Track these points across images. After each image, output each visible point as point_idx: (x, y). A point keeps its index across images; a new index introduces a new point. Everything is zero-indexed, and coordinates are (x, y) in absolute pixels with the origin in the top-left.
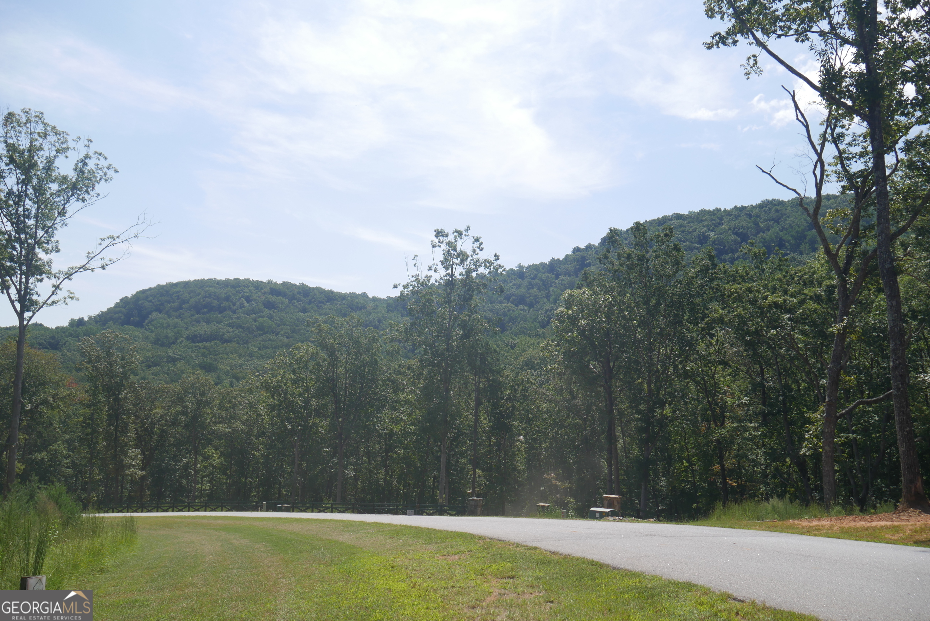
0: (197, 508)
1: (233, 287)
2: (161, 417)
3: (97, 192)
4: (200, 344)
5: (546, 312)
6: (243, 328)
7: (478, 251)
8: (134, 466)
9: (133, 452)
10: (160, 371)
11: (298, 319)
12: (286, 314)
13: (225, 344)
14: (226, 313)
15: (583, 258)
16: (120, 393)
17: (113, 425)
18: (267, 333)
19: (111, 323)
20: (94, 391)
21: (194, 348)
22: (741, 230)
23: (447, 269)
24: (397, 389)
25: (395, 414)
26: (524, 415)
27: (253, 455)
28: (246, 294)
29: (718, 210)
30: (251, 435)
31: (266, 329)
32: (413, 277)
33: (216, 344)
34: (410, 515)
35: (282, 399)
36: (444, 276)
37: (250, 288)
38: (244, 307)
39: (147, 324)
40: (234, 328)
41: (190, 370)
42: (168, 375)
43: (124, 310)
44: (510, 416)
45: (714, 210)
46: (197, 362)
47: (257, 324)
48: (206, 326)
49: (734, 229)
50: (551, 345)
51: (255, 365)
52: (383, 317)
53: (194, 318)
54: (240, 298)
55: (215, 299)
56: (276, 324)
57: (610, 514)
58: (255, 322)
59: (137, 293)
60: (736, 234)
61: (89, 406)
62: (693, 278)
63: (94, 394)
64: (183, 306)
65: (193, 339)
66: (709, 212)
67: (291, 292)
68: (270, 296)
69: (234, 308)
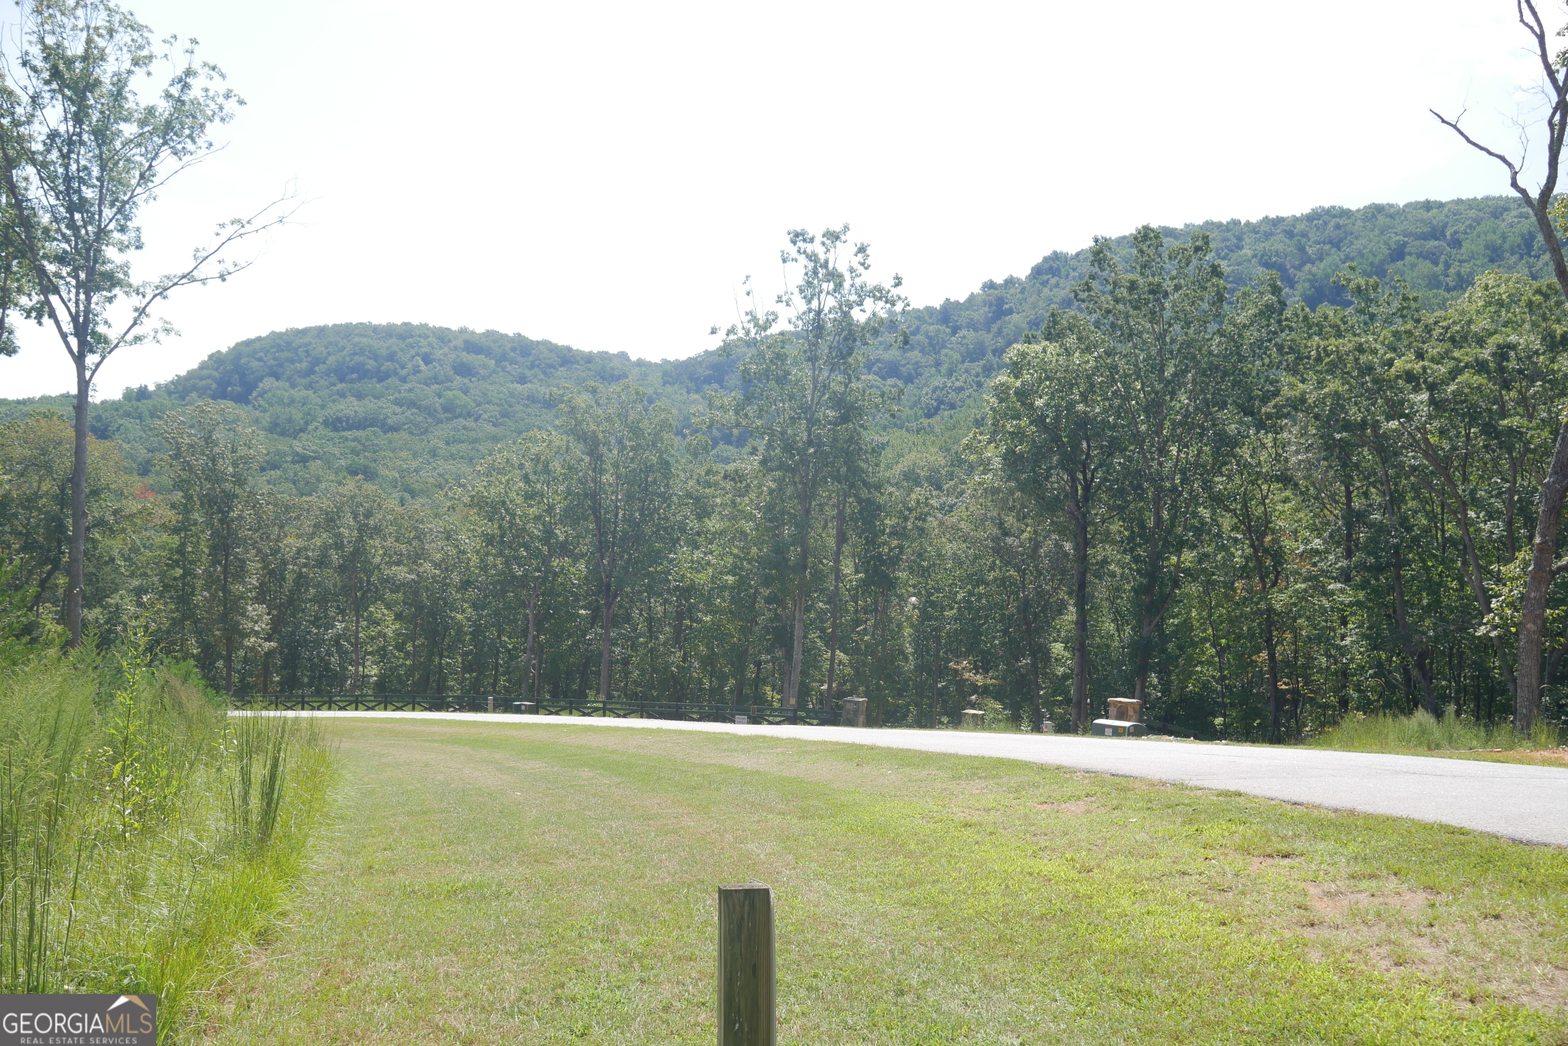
0: (370, 705)
1: (402, 337)
2: (299, 551)
3: (208, 139)
4: (347, 434)
5: (934, 391)
6: (419, 408)
7: (861, 269)
8: (256, 634)
9: (254, 610)
10: (281, 477)
11: (512, 395)
12: (491, 384)
13: (389, 435)
14: (389, 381)
15: (1001, 301)
16: (231, 509)
17: (220, 564)
18: (460, 416)
19: (194, 395)
20: (185, 505)
21: (337, 441)
22: (1274, 259)
23: (809, 302)
24: (703, 513)
25: (697, 554)
26: (915, 561)
27: (452, 618)
28: (424, 350)
29: (1236, 223)
30: (448, 585)
31: (459, 410)
32: (747, 314)
33: (375, 434)
34: (740, 723)
35: (506, 525)
36: (804, 313)
37: (430, 339)
38: (419, 372)
39: (255, 399)
40: (405, 408)
41: (332, 477)
42: (294, 484)
43: (215, 373)
44: (894, 561)
45: (1228, 223)
46: (342, 462)
47: (442, 400)
48: (356, 403)
49: (1262, 256)
50: (980, 442)
51: (441, 470)
52: (655, 393)
53: (335, 388)
54: (413, 357)
55: (370, 358)
56: (475, 401)
57: (1132, 730)
58: (440, 397)
59: (238, 344)
60: (1267, 265)
61: (176, 531)
62: (1244, 326)
63: (186, 510)
64: (317, 369)
65: (335, 424)
66: (1219, 225)
67: (500, 347)
68: (464, 353)
69: (403, 373)
